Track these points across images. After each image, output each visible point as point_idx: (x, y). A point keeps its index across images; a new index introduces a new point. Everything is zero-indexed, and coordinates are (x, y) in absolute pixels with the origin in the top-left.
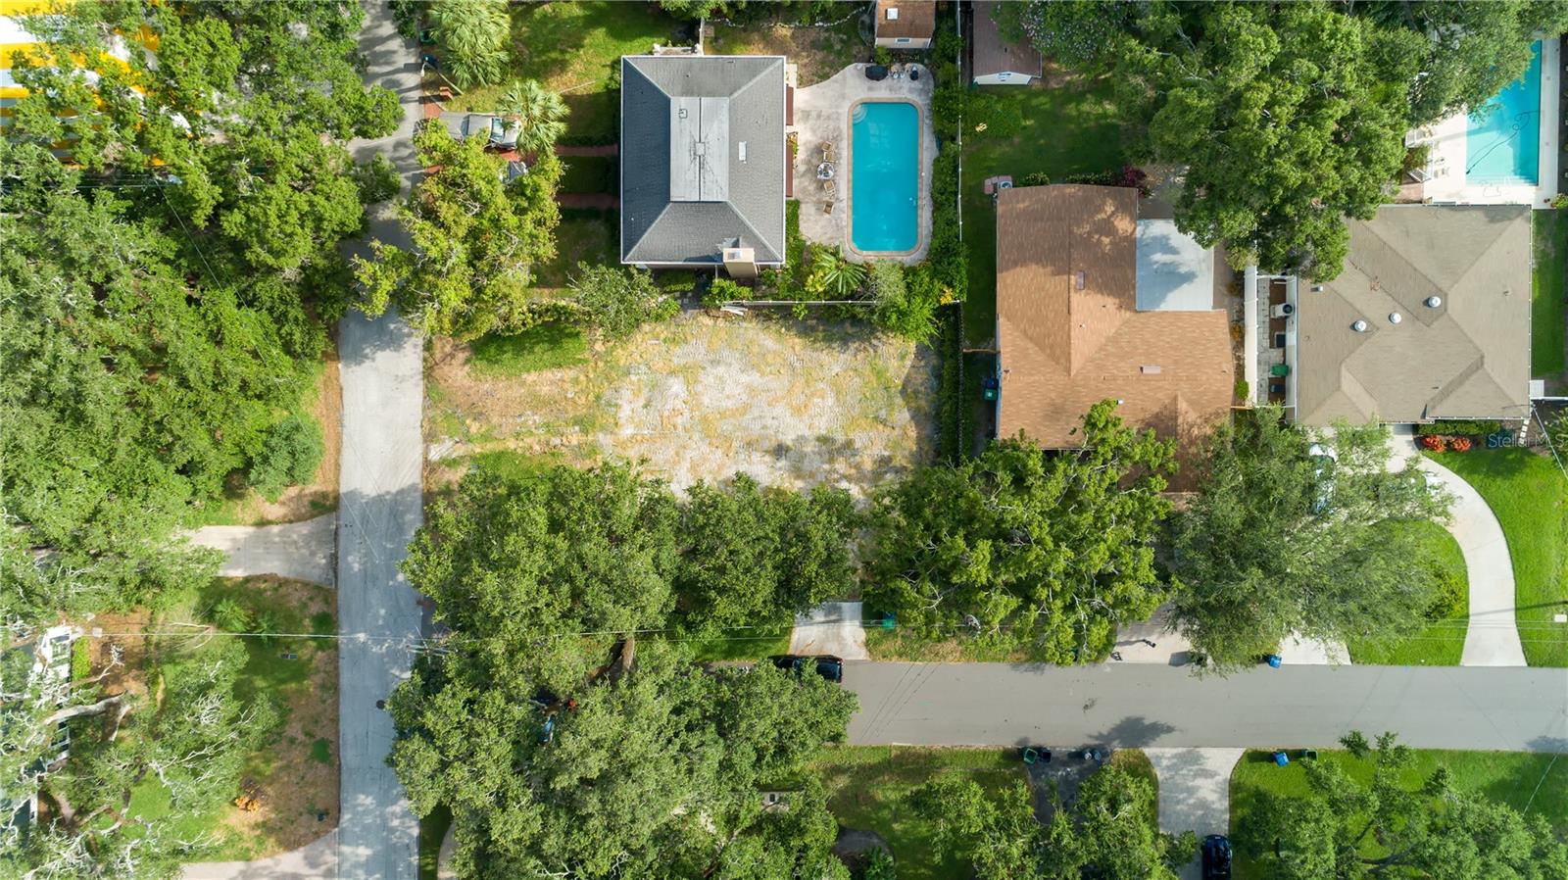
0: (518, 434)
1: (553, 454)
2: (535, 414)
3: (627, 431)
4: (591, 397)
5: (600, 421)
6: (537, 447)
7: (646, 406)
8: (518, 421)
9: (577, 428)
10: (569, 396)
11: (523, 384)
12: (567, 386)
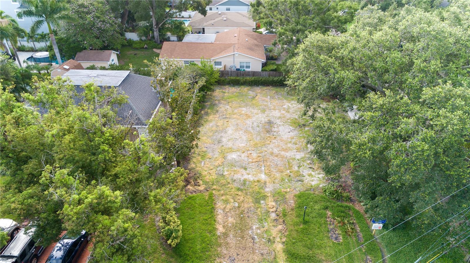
0: (269, 240)
1: (285, 215)
2: (251, 228)
3: (263, 177)
4: (240, 193)
5: (257, 189)
6: (280, 227)
7: (245, 169)
8: (257, 240)
9: (262, 202)
10: (237, 205)
11: (226, 235)
12: (229, 206)
